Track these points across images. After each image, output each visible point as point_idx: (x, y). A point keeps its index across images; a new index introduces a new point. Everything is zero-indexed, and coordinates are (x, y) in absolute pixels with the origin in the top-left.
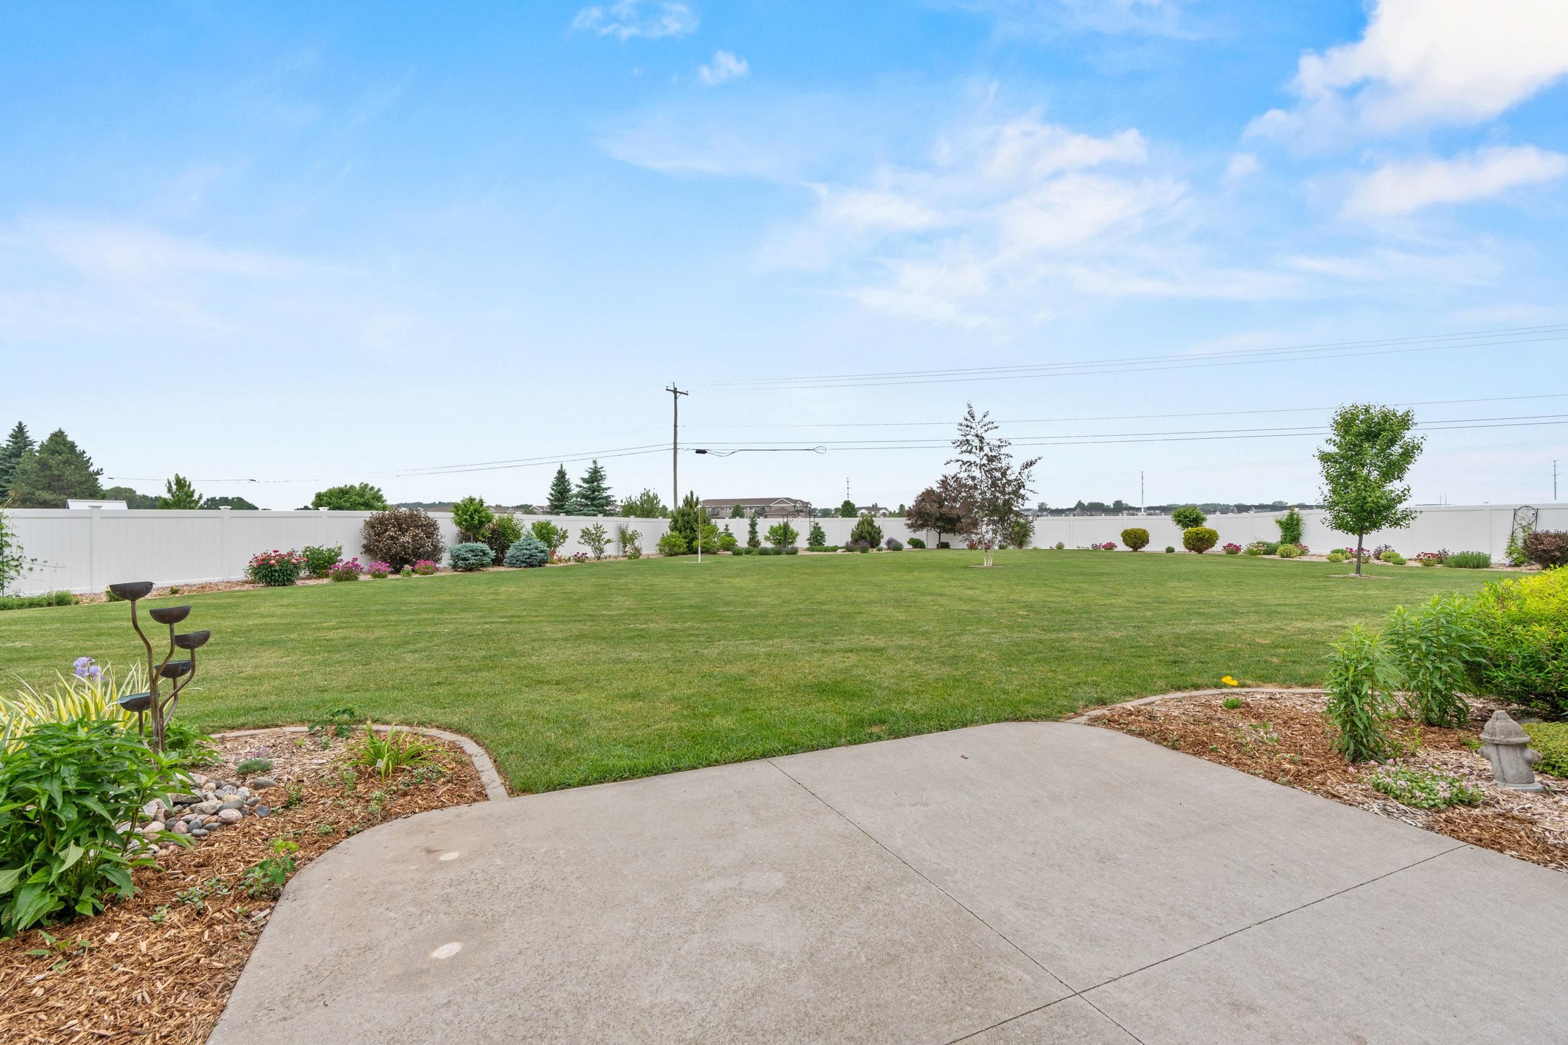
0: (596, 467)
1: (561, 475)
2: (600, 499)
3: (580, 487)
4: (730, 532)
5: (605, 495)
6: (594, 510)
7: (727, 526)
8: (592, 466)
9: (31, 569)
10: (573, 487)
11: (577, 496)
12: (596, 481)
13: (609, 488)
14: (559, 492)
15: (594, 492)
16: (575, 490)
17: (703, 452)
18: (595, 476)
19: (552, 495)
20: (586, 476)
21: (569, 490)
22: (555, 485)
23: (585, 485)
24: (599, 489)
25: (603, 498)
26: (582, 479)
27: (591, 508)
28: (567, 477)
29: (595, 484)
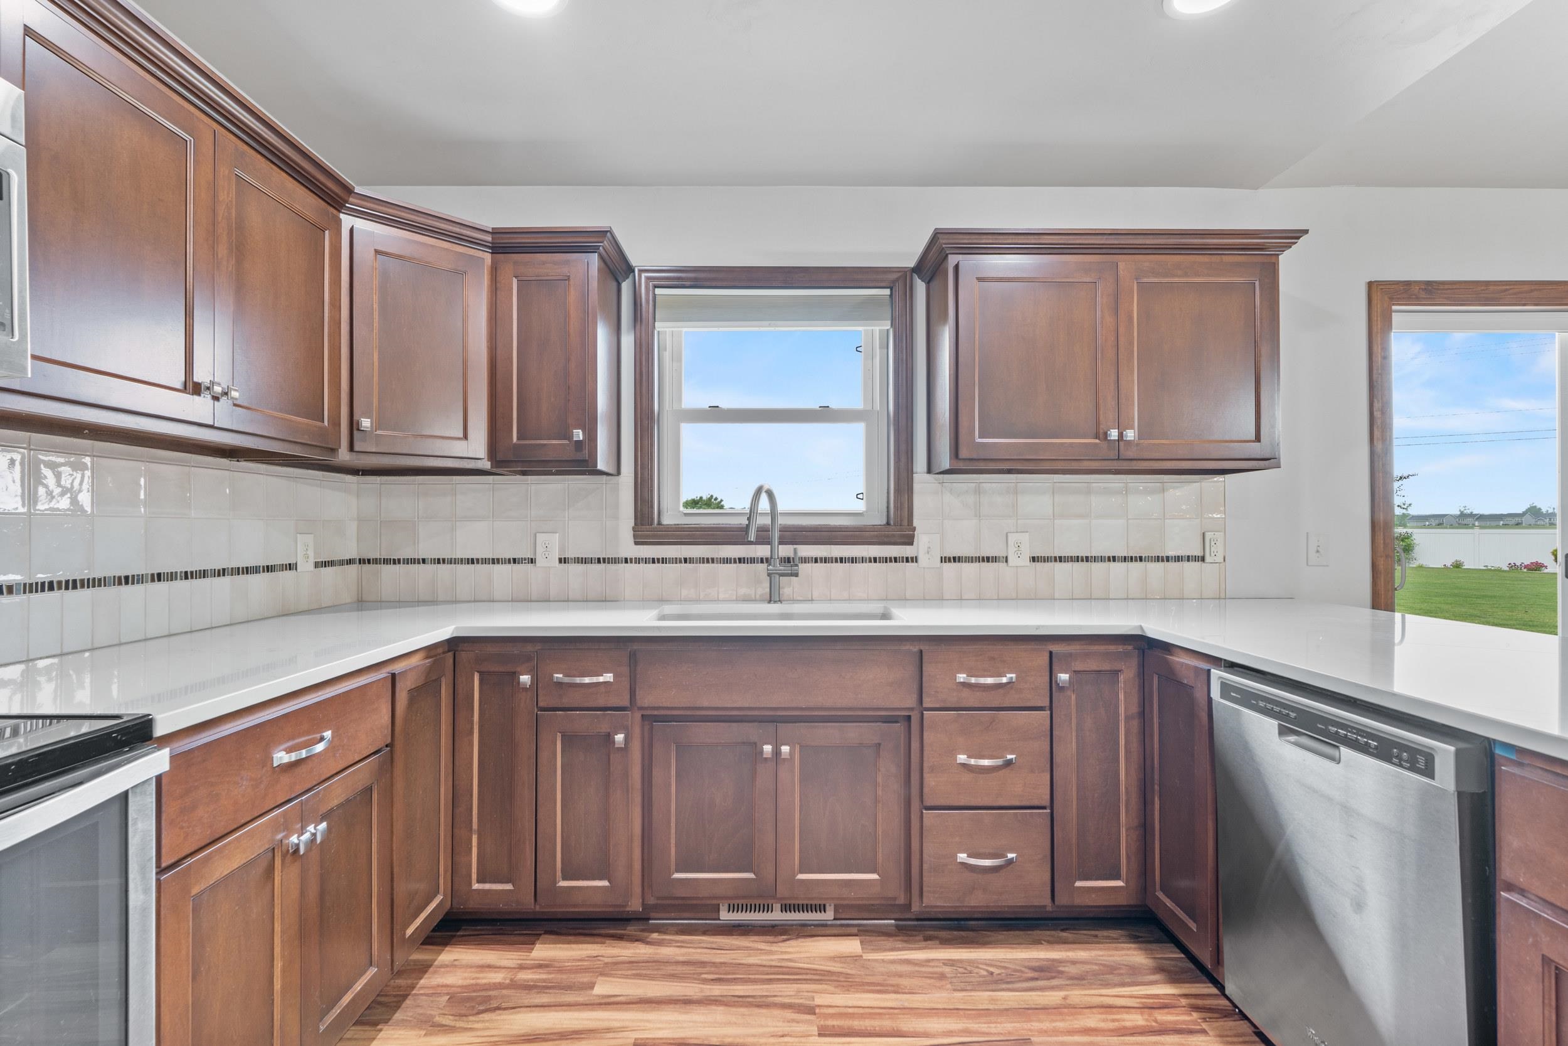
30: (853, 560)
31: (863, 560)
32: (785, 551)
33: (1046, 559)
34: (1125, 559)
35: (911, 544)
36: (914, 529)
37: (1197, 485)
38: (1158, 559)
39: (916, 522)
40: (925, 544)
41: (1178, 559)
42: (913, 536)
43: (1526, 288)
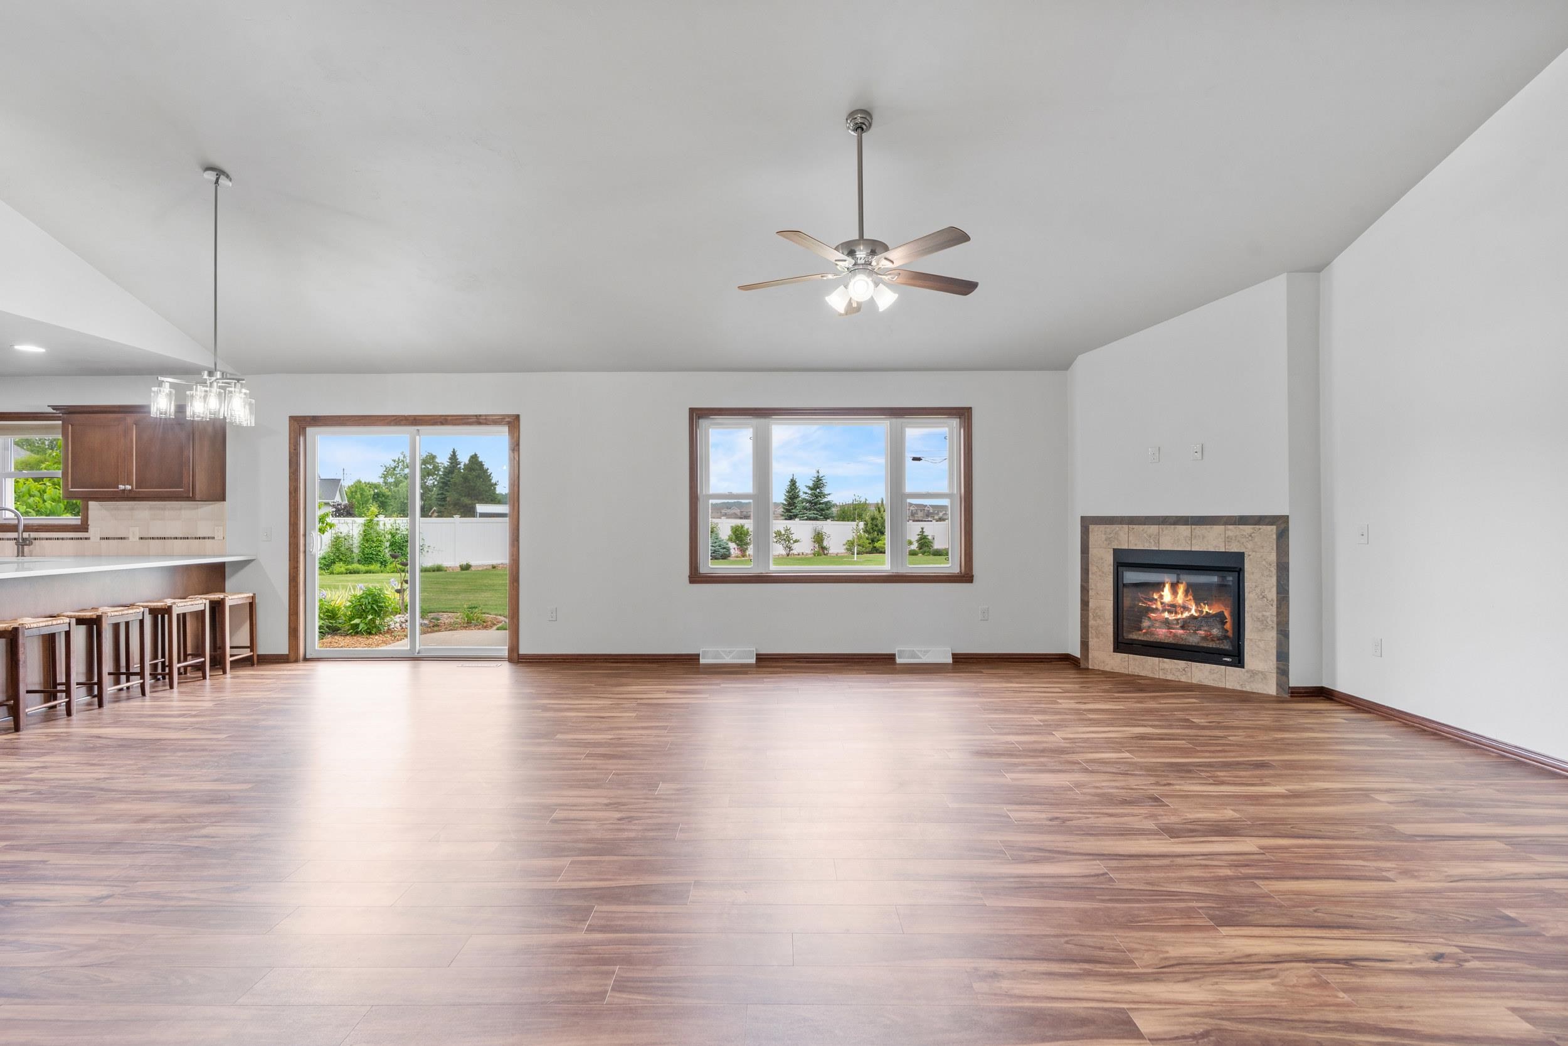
0: (818, 476)
1: (793, 483)
2: (820, 504)
3: (806, 493)
4: (925, 534)
5: (826, 500)
6: (814, 514)
7: (922, 529)
8: (816, 476)
9: (428, 552)
10: (801, 494)
11: (804, 500)
12: (818, 488)
13: (829, 494)
14: (790, 498)
15: (817, 497)
16: (802, 496)
17: (919, 459)
18: (818, 484)
19: (786, 500)
20: (811, 484)
21: (798, 496)
22: (788, 492)
23: (809, 492)
24: (823, 495)
25: (822, 503)
26: (807, 487)
27: (812, 512)
28: (797, 484)
29: (818, 490)
30: (63, 539)
31: (67, 539)
32: (26, 535)
33: (146, 539)
34: (181, 538)
35: (87, 532)
36: (88, 525)
37: (213, 506)
38: (196, 538)
39: (89, 523)
40: (94, 531)
41: (204, 538)
42: (88, 529)
43: (357, 418)
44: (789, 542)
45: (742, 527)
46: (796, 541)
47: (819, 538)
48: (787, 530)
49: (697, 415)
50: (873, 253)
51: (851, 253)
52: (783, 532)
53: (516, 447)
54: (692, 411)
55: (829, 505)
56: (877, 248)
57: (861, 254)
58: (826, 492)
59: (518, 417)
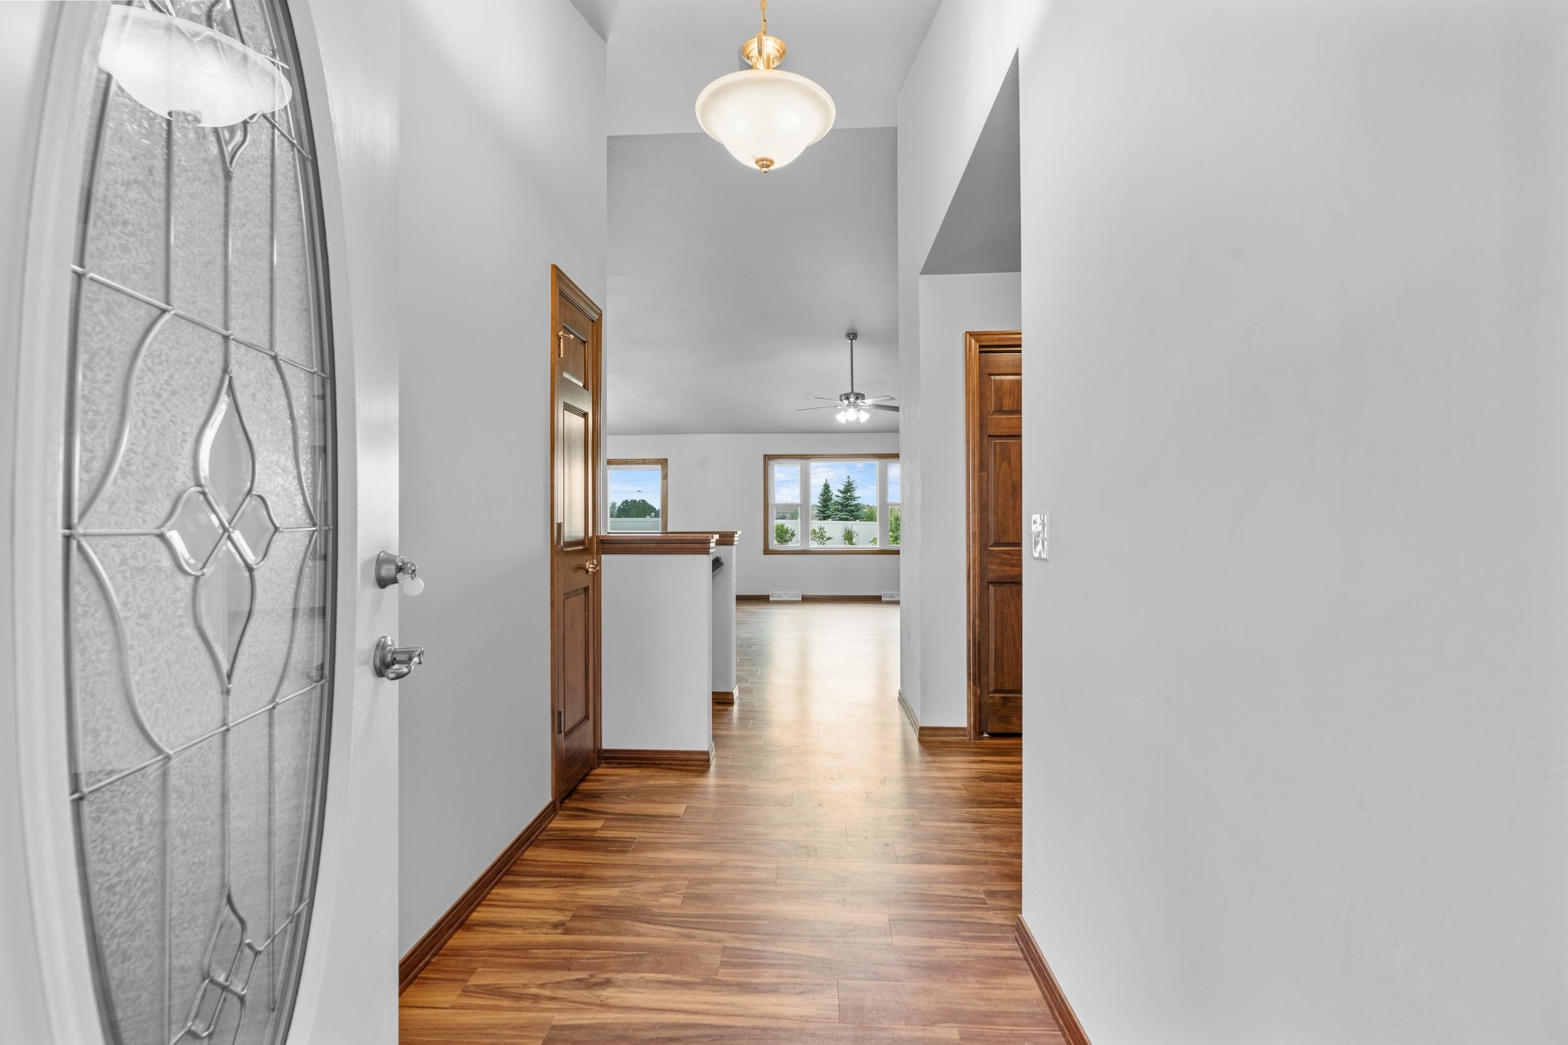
0: (849, 481)
1: (826, 487)
2: (851, 506)
3: (838, 497)
5: (856, 502)
6: (845, 515)
8: (847, 481)
10: (833, 497)
11: (837, 503)
12: (849, 491)
14: (824, 501)
15: (848, 500)
16: (835, 499)
18: (849, 489)
19: (820, 502)
20: (842, 488)
21: (831, 499)
22: (822, 495)
23: (841, 495)
24: (853, 498)
25: (853, 506)
26: (839, 490)
28: (830, 488)
29: (849, 494)
44: (823, 539)
45: (783, 526)
46: (829, 539)
47: (849, 537)
48: (821, 529)
49: (768, 458)
50: (857, 398)
51: (848, 398)
52: (818, 531)
53: (665, 477)
54: (765, 456)
55: (858, 507)
56: (860, 396)
57: (852, 399)
58: (856, 496)
59: (666, 460)
